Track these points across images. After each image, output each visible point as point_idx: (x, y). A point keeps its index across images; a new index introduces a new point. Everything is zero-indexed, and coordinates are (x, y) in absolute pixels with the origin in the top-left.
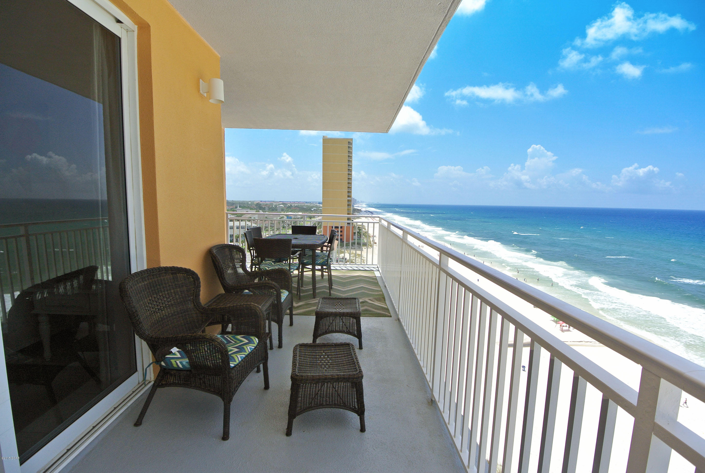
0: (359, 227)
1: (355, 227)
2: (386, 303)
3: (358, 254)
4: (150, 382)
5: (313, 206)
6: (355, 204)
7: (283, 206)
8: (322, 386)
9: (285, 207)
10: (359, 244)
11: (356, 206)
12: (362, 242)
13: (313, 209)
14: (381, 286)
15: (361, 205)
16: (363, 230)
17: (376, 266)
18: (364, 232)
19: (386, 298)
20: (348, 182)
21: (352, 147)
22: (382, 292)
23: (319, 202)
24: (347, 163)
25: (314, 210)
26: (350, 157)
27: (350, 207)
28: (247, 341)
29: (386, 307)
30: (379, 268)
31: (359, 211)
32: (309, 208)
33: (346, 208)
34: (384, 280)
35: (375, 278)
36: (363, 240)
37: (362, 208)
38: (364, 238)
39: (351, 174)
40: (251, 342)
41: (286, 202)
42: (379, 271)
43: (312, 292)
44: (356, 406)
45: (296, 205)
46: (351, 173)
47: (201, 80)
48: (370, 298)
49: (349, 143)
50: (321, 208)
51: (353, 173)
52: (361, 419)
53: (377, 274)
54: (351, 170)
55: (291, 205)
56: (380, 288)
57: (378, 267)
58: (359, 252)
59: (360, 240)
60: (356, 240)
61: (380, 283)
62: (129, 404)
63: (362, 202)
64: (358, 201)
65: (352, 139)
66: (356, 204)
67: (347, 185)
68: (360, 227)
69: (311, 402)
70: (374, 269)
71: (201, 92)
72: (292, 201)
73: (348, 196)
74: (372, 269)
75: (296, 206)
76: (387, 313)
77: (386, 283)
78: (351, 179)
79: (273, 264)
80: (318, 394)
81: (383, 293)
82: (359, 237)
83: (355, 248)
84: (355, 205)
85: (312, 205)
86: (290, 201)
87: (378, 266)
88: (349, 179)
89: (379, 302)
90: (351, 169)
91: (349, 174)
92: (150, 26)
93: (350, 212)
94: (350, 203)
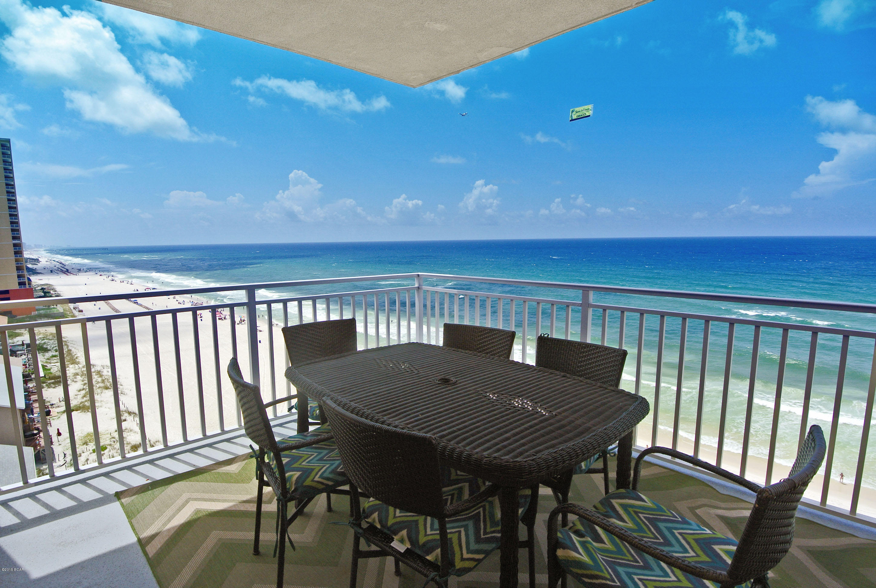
6: (27, 251)
15: (37, 250)
20: (10, 213)
21: (9, 153)
24: (4, 181)
26: (8, 170)
27: (19, 256)
33: (13, 258)
49: (3, 146)
63: (38, 246)
64: (32, 246)
65: (9, 141)
73: (14, 238)
84: (27, 253)
93: (22, 264)
94: (20, 249)
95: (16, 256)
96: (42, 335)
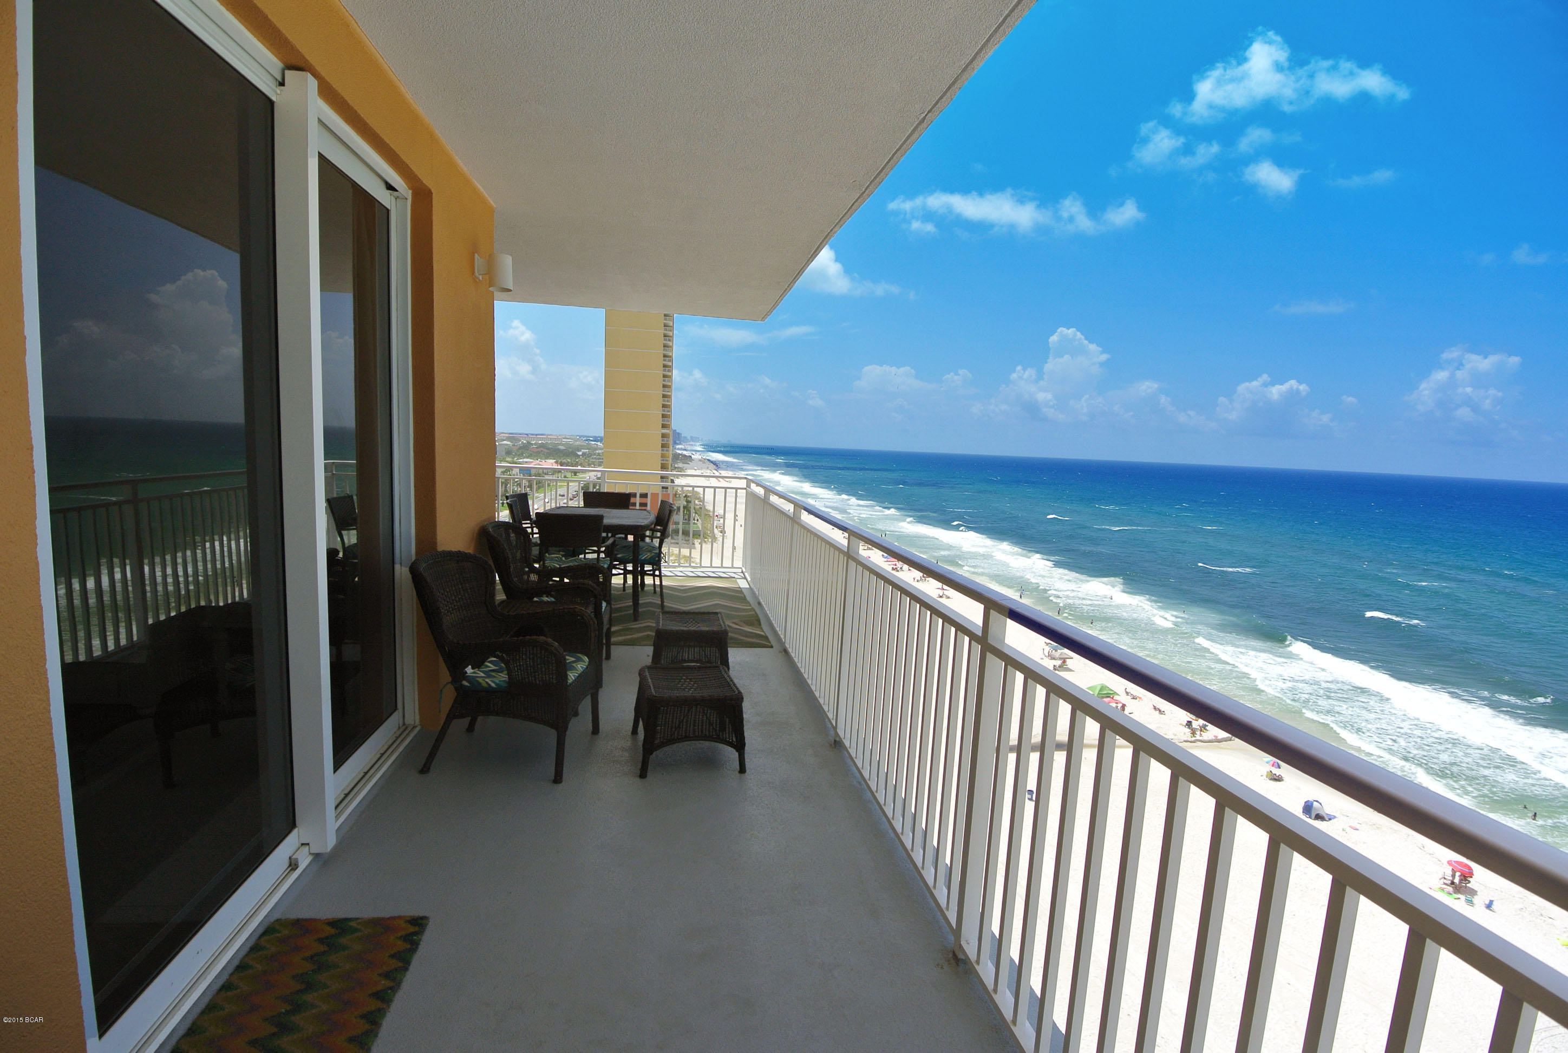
0: (686, 496)
1: (678, 496)
2: (762, 629)
3: (685, 557)
4: (414, 727)
5: (581, 446)
6: (678, 444)
7: (509, 443)
8: (689, 711)
9: (514, 445)
10: (686, 533)
11: (679, 449)
12: (692, 528)
13: (580, 453)
14: (751, 603)
15: (692, 445)
16: (697, 502)
17: (740, 570)
18: (698, 507)
19: (762, 622)
20: (664, 393)
22: (754, 610)
23: (595, 437)
24: (661, 352)
25: (584, 454)
26: (668, 336)
27: (667, 451)
28: (573, 659)
29: (762, 633)
30: (746, 574)
31: (687, 459)
32: (570, 450)
33: (659, 452)
34: (757, 593)
35: (740, 591)
36: (694, 523)
37: (694, 453)
38: (698, 520)
39: (670, 377)
40: (579, 660)
41: (516, 434)
42: (745, 578)
43: (632, 612)
44: (734, 740)
45: (540, 442)
46: (670, 374)
47: (476, 256)
48: (734, 621)
50: (600, 451)
51: (675, 373)
52: (739, 755)
53: (743, 584)
54: (671, 367)
55: (529, 443)
56: (750, 605)
57: (742, 572)
58: (685, 552)
59: (689, 524)
60: (681, 523)
61: (749, 598)
62: (407, 742)
63: (694, 439)
64: (685, 437)
66: (680, 444)
67: (661, 401)
68: (688, 494)
69: (674, 733)
70: (736, 576)
71: (477, 274)
72: (532, 433)
73: (664, 426)
74: (733, 575)
75: (542, 446)
76: (764, 642)
77: (760, 598)
78: (669, 387)
79: (564, 559)
80: (683, 721)
81: (756, 613)
82: (687, 517)
83: (678, 544)
84: (677, 447)
85: (578, 443)
86: (527, 433)
87: (744, 570)
88: (664, 386)
89: (750, 627)
90: (670, 364)
91: (664, 376)
92: (432, 193)
93: (667, 461)
94: (668, 441)
95: (662, 450)
96: (674, 556)
